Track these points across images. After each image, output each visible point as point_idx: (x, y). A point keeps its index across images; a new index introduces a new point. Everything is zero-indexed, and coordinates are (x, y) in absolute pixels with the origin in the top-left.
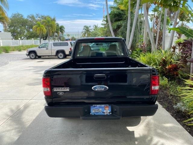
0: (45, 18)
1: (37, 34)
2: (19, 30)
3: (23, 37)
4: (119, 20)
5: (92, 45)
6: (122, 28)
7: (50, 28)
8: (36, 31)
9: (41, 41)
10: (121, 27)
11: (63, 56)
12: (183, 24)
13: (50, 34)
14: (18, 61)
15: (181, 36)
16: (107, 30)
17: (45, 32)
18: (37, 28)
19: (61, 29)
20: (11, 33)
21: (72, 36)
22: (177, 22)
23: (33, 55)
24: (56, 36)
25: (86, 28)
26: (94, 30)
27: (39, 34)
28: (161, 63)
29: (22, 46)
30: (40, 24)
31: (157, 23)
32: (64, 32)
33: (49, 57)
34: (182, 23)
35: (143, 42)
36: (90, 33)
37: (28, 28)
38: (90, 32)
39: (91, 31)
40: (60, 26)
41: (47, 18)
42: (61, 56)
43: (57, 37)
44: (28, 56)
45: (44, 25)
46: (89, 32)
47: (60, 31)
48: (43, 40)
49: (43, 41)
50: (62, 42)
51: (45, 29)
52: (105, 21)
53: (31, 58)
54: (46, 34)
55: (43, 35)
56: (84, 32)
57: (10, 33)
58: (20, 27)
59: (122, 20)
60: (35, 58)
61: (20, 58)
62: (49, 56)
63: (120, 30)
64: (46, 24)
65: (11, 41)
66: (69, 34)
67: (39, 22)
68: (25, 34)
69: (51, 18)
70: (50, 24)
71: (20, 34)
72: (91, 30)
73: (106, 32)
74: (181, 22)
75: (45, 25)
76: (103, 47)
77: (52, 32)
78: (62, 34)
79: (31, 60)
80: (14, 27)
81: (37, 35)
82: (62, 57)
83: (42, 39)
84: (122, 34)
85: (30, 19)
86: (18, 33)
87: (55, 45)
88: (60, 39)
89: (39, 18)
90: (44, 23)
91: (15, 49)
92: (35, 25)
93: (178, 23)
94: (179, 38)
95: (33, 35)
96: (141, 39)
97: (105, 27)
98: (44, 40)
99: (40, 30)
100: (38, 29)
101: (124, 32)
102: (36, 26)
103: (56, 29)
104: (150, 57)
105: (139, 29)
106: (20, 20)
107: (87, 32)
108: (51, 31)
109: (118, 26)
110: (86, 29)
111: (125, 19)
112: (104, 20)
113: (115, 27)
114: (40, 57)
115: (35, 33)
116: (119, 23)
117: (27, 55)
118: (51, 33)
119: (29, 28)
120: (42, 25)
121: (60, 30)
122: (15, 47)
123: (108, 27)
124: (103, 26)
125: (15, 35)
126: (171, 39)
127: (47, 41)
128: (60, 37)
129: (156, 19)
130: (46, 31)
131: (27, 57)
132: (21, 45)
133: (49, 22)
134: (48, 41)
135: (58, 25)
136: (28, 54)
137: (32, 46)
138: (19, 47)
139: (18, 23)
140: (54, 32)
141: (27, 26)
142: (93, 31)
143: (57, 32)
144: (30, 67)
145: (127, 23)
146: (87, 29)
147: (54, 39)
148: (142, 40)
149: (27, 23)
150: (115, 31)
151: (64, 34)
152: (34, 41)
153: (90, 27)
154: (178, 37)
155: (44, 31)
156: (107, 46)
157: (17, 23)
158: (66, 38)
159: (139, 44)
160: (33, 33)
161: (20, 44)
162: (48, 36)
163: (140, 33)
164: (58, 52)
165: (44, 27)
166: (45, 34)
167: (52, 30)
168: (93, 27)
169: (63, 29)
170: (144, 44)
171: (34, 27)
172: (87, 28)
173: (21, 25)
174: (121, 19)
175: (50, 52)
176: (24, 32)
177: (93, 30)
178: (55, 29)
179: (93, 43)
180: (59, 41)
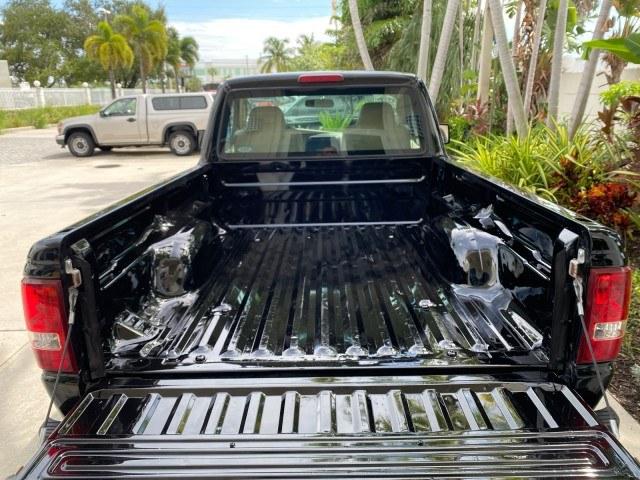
0: (128, 10)
1: (100, 66)
2: (37, 52)
3: (51, 80)
4: (389, 16)
5: (293, 104)
6: (400, 46)
7: (146, 45)
8: (98, 56)
9: (117, 90)
10: (399, 39)
11: (190, 146)
12: (628, 28)
13: (146, 67)
14: (26, 164)
15: (619, 72)
16: (345, 51)
17: (129, 61)
18: (99, 43)
19: (187, 49)
20: (10, 64)
21: (225, 71)
22: (611, 17)
23: (83, 141)
24: (169, 74)
25: (271, 47)
26: (301, 51)
27: (110, 67)
28: (556, 175)
29: (48, 110)
30: (111, 32)
31: (531, 25)
32: (198, 59)
33: (139, 151)
34: (627, 23)
35: (475, 93)
36: (288, 63)
37: (70, 45)
38: (288, 59)
39: (292, 56)
40: (181, 37)
41: (133, 10)
42: (182, 144)
43: (172, 77)
44: (63, 147)
45: (123, 35)
46: (284, 58)
47: (184, 57)
48: (124, 87)
49: (122, 92)
50: (189, 94)
51: (127, 48)
52: (339, 22)
53: (76, 155)
54: (133, 67)
55: (123, 71)
56: (267, 60)
57: (6, 61)
58: (41, 41)
59: (398, 14)
60: (91, 154)
61: (36, 155)
62: (138, 146)
63: (392, 51)
64: (132, 30)
65: (11, 90)
66: (214, 65)
67: (106, 24)
68: (57, 67)
69: (148, 10)
70: (146, 29)
71: (42, 67)
72: (291, 51)
73: (343, 59)
74: (623, 19)
75: (128, 35)
76: (331, 112)
77: (156, 60)
78: (188, 68)
79: (74, 160)
80: (21, 41)
81: (100, 71)
82: (186, 149)
83: (119, 85)
84: (401, 65)
85: (75, 13)
86: (34, 63)
87: (160, 104)
88: (183, 85)
89: (105, 7)
90: (125, 29)
91: (23, 122)
92: (93, 33)
93: (611, 24)
94: (613, 79)
95: (87, 70)
96: (467, 82)
97: (338, 41)
98: (126, 90)
99: (112, 53)
100: (102, 48)
101: (409, 60)
102: (95, 37)
103: (166, 50)
104: (516, 154)
105: (462, 47)
106: (38, 16)
107: (277, 60)
108: (151, 58)
109: (385, 37)
110: (272, 51)
111: (411, 13)
112: (337, 18)
113: (374, 40)
114: (107, 150)
115: (94, 62)
116: (388, 26)
117: (59, 142)
118: (151, 64)
119: (73, 47)
120: (118, 36)
121: (180, 52)
122: (21, 114)
123: (352, 39)
124: (332, 39)
125: (23, 72)
126: (582, 84)
127: (137, 92)
128: (183, 79)
129: (527, 9)
130: (132, 58)
131: (59, 149)
132: (44, 105)
133: (140, 22)
134: (141, 90)
135: (174, 35)
136: (63, 137)
137: (83, 110)
138: (36, 114)
139: (31, 28)
140: (160, 58)
141: (64, 40)
142: (296, 58)
143: (171, 61)
144: (68, 186)
145: (419, 25)
146: (276, 50)
147: (162, 85)
148: (472, 87)
149: (64, 26)
150: (376, 54)
151: (198, 65)
152: (92, 93)
153: (286, 41)
154: (608, 77)
155: (124, 54)
156: (348, 108)
157: (28, 28)
158: (206, 79)
159: (460, 102)
160: (87, 64)
161: (40, 102)
162: (142, 73)
163: (466, 62)
164: (170, 131)
165: (126, 43)
166: (128, 65)
167: (152, 54)
168: (298, 42)
169: (194, 49)
170: (479, 102)
171: (89, 40)
172: (277, 48)
173: (45, 36)
174: (395, 10)
175: (144, 132)
176: (56, 59)
177: (297, 53)
178: (163, 49)
179: (298, 98)
180: (178, 91)
